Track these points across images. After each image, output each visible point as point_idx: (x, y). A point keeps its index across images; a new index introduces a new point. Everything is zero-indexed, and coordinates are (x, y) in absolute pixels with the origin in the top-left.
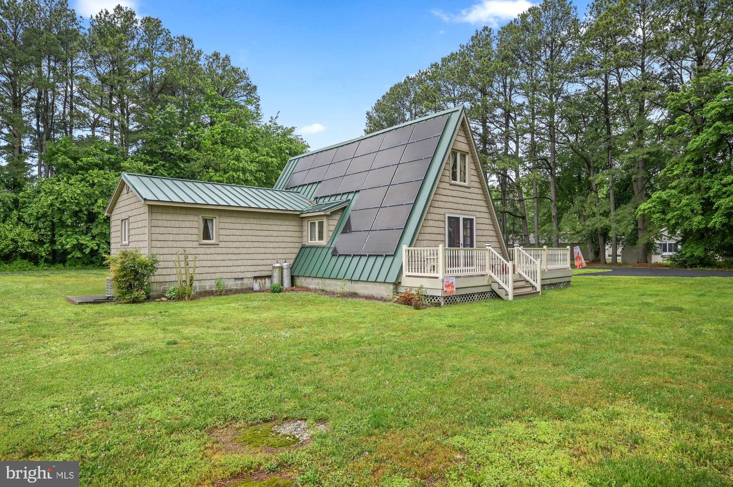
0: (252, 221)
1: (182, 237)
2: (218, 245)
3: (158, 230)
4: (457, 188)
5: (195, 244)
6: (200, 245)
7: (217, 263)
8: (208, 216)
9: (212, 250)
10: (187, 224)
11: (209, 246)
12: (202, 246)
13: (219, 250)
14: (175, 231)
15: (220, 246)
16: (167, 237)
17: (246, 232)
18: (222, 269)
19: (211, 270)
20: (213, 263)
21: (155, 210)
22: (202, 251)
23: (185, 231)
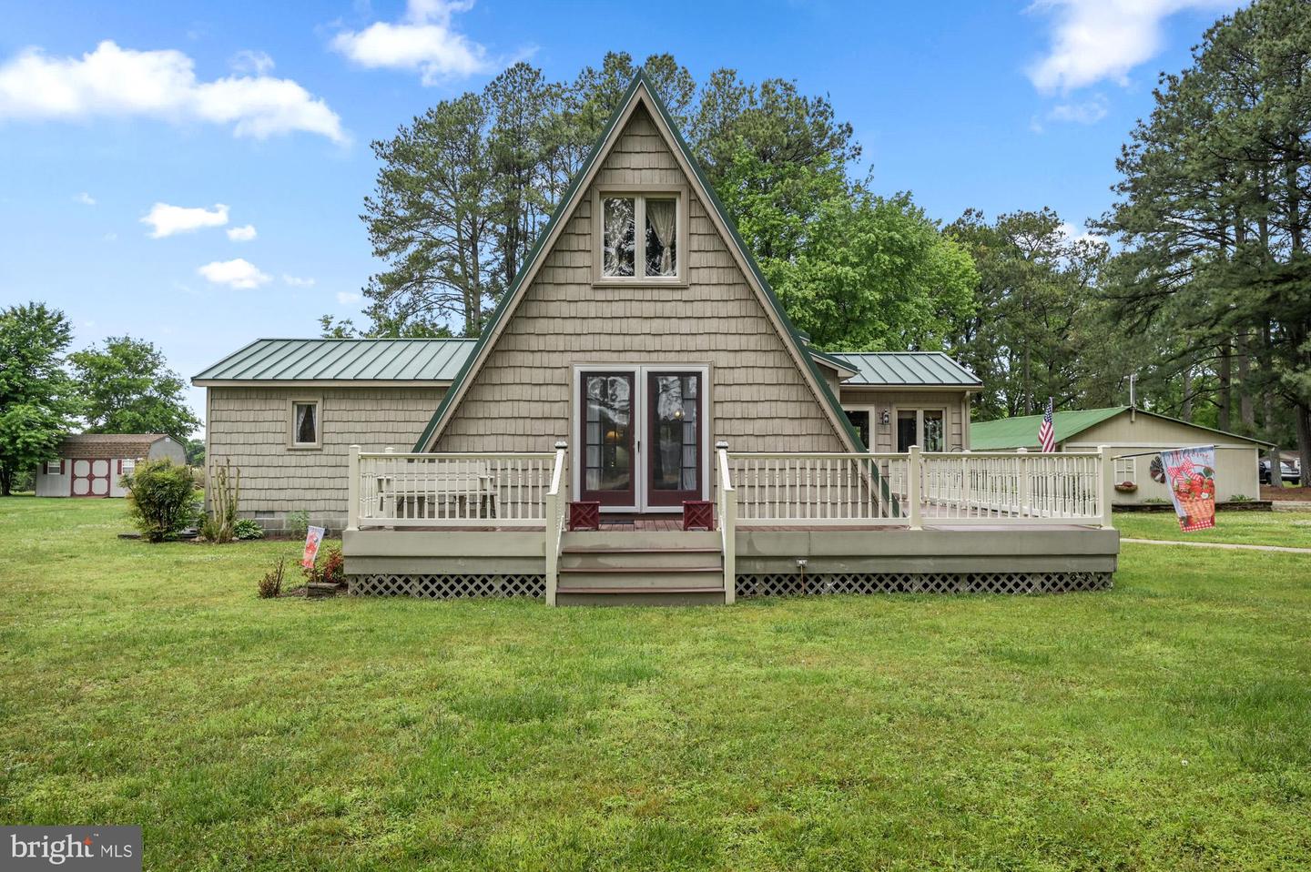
0: (386, 405)
1: (259, 438)
2: (320, 450)
3: (221, 427)
4: (639, 294)
5: (281, 449)
6: (289, 450)
7: (318, 483)
8: (305, 400)
9: (310, 460)
10: (269, 415)
11: (305, 453)
12: (291, 453)
13: (323, 460)
14: (247, 427)
15: (325, 452)
16: (235, 438)
17: (377, 427)
18: (327, 494)
19: (309, 495)
20: (312, 483)
21: (217, 395)
22: (293, 460)
23: (265, 426)
